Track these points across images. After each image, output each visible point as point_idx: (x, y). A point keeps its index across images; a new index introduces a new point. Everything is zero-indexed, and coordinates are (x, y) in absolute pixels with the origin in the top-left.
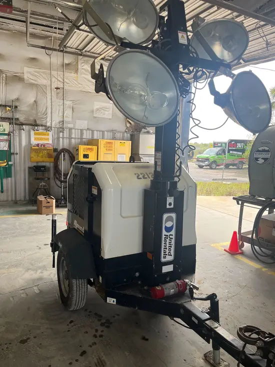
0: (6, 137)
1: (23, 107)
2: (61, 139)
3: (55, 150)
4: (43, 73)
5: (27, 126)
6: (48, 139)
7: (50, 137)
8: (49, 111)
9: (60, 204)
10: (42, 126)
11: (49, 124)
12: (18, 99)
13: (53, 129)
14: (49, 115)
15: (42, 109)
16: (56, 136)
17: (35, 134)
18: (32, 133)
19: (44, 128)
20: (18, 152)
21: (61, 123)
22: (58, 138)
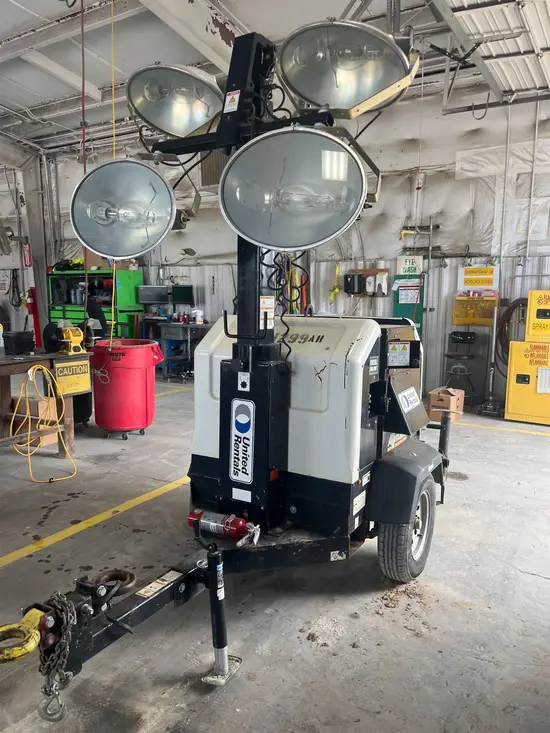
0: (416, 281)
1: (449, 226)
2: (518, 281)
3: (503, 302)
4: (491, 152)
5: (454, 259)
6: (490, 282)
7: (495, 277)
8: (497, 225)
9: (485, 408)
10: (481, 255)
11: (494, 251)
12: (441, 213)
13: (503, 260)
14: (497, 233)
15: (482, 223)
16: (509, 274)
17: (467, 273)
18: (461, 271)
19: (484, 259)
20: (435, 306)
21: (521, 247)
22: (513, 279)
